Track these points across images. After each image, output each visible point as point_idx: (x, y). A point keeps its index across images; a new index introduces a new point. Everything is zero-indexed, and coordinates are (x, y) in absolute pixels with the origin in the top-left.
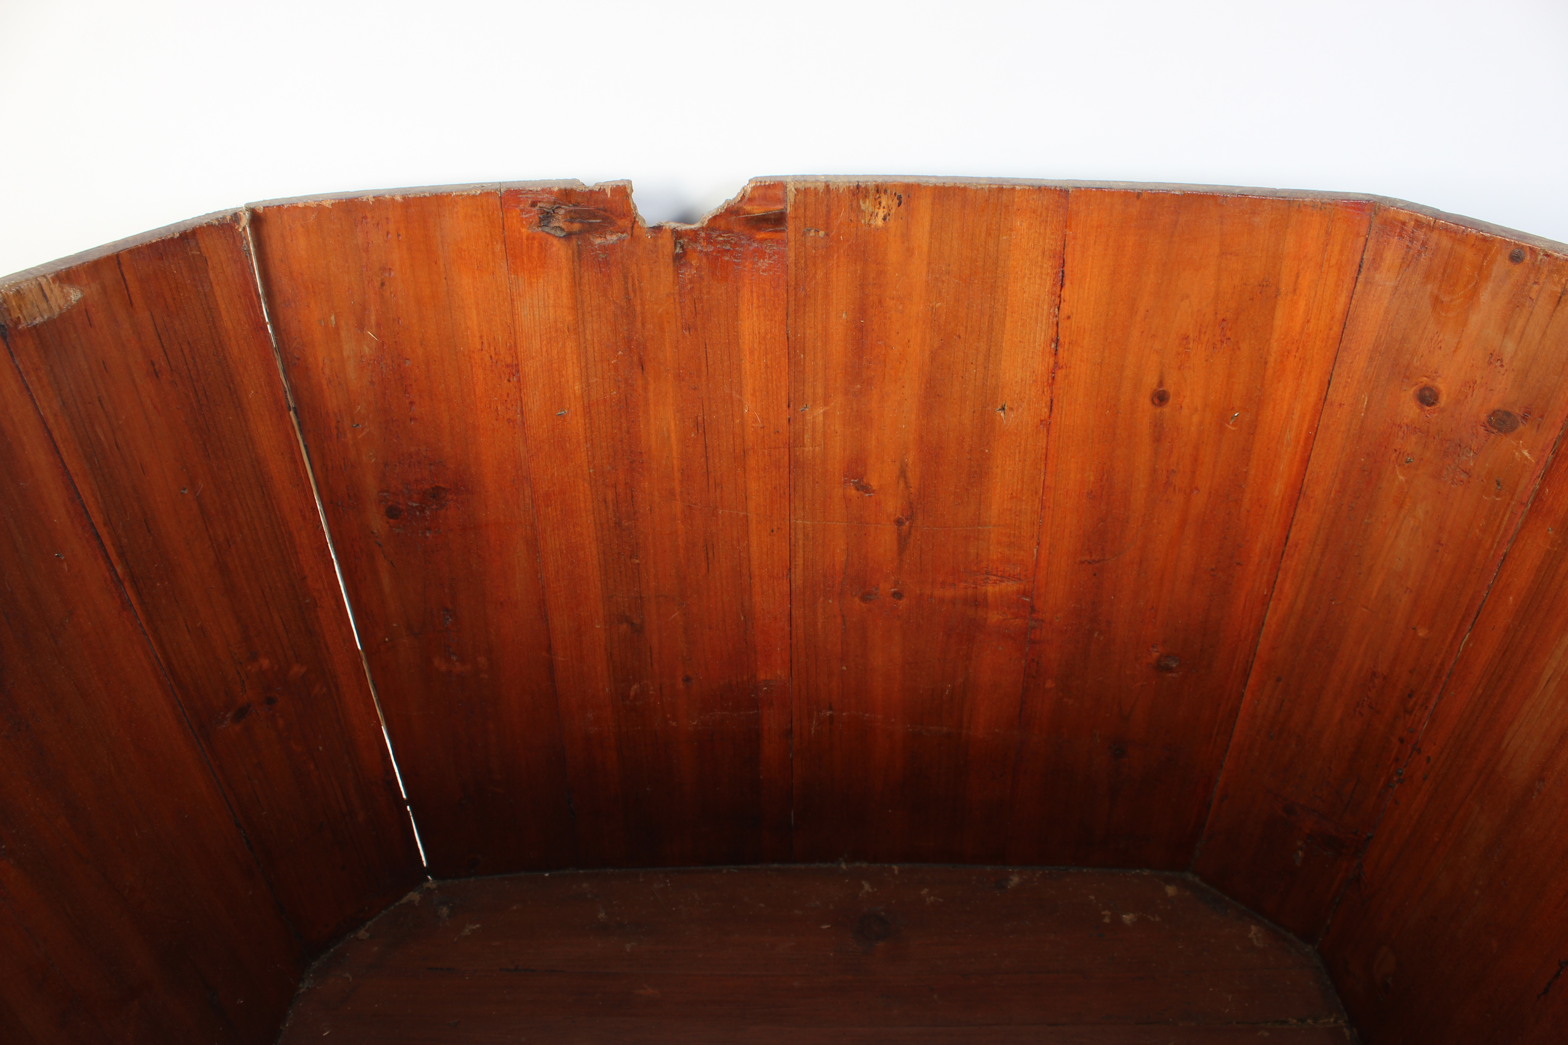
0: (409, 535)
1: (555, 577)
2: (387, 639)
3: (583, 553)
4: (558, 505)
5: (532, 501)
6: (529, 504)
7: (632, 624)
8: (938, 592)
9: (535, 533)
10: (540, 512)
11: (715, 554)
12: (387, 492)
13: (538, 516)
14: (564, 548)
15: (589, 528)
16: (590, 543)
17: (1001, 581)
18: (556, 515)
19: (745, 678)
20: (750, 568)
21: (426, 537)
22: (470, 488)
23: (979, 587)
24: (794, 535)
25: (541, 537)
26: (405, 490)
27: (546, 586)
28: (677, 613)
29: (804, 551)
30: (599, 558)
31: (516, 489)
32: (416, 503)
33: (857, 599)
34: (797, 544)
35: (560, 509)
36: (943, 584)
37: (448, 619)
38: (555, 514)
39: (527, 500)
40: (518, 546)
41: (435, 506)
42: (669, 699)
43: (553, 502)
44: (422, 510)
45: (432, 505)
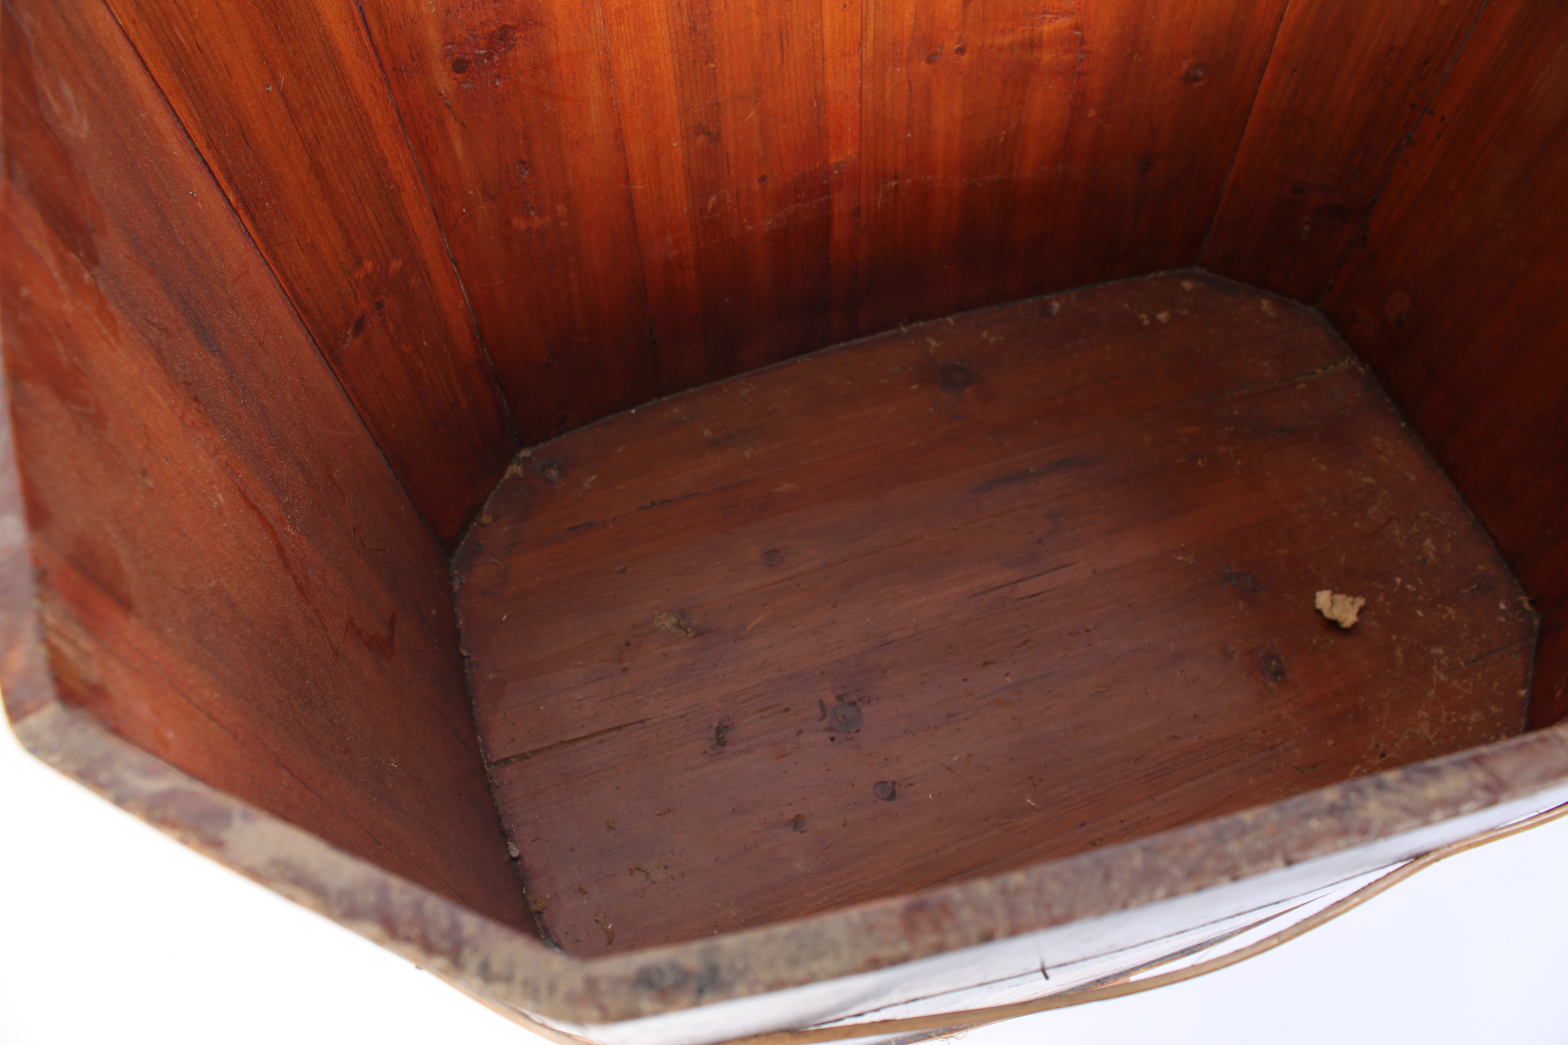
0: (478, 88)
1: (631, 100)
2: (464, 210)
3: (658, 68)
4: (631, 21)
5: (604, 21)
6: (601, 26)
7: (709, 133)
8: (999, 41)
9: (609, 57)
10: (612, 32)
11: (790, 42)
12: (452, 43)
13: (610, 37)
14: (638, 66)
15: (663, 39)
16: (665, 56)
17: (1056, 19)
18: (630, 32)
19: (818, 165)
20: (823, 50)
21: (496, 87)
22: (539, 20)
23: (1035, 28)
24: (865, 6)
25: (615, 60)
26: (470, 37)
27: (621, 112)
28: (753, 113)
29: (875, 22)
30: (675, 71)
31: (586, 11)
32: (483, 49)
33: (923, 63)
34: (868, 16)
35: (633, 24)
36: (1003, 32)
37: (524, 172)
38: (628, 31)
39: (598, 21)
40: (592, 75)
41: (503, 49)
42: (746, 204)
43: (626, 18)
44: (490, 57)
45: (500, 49)
